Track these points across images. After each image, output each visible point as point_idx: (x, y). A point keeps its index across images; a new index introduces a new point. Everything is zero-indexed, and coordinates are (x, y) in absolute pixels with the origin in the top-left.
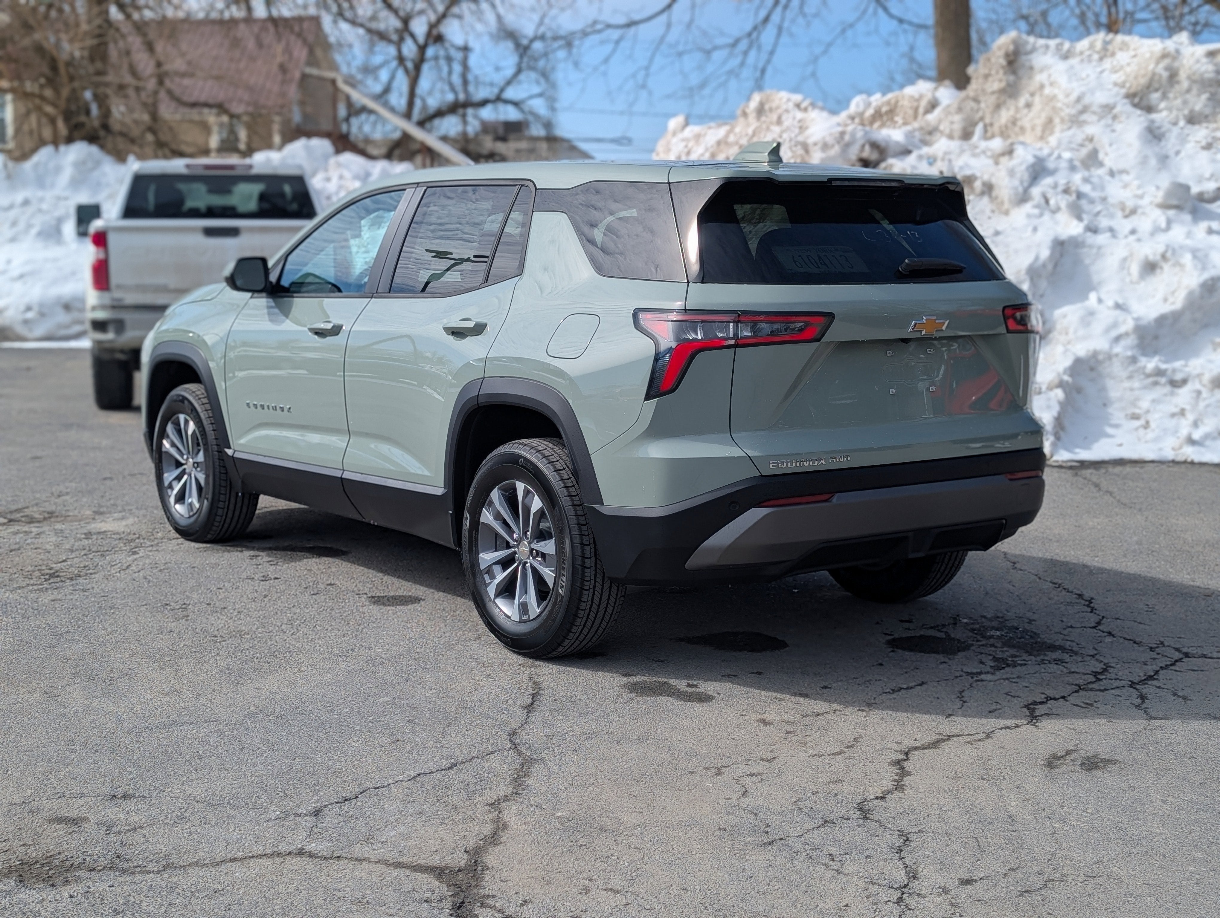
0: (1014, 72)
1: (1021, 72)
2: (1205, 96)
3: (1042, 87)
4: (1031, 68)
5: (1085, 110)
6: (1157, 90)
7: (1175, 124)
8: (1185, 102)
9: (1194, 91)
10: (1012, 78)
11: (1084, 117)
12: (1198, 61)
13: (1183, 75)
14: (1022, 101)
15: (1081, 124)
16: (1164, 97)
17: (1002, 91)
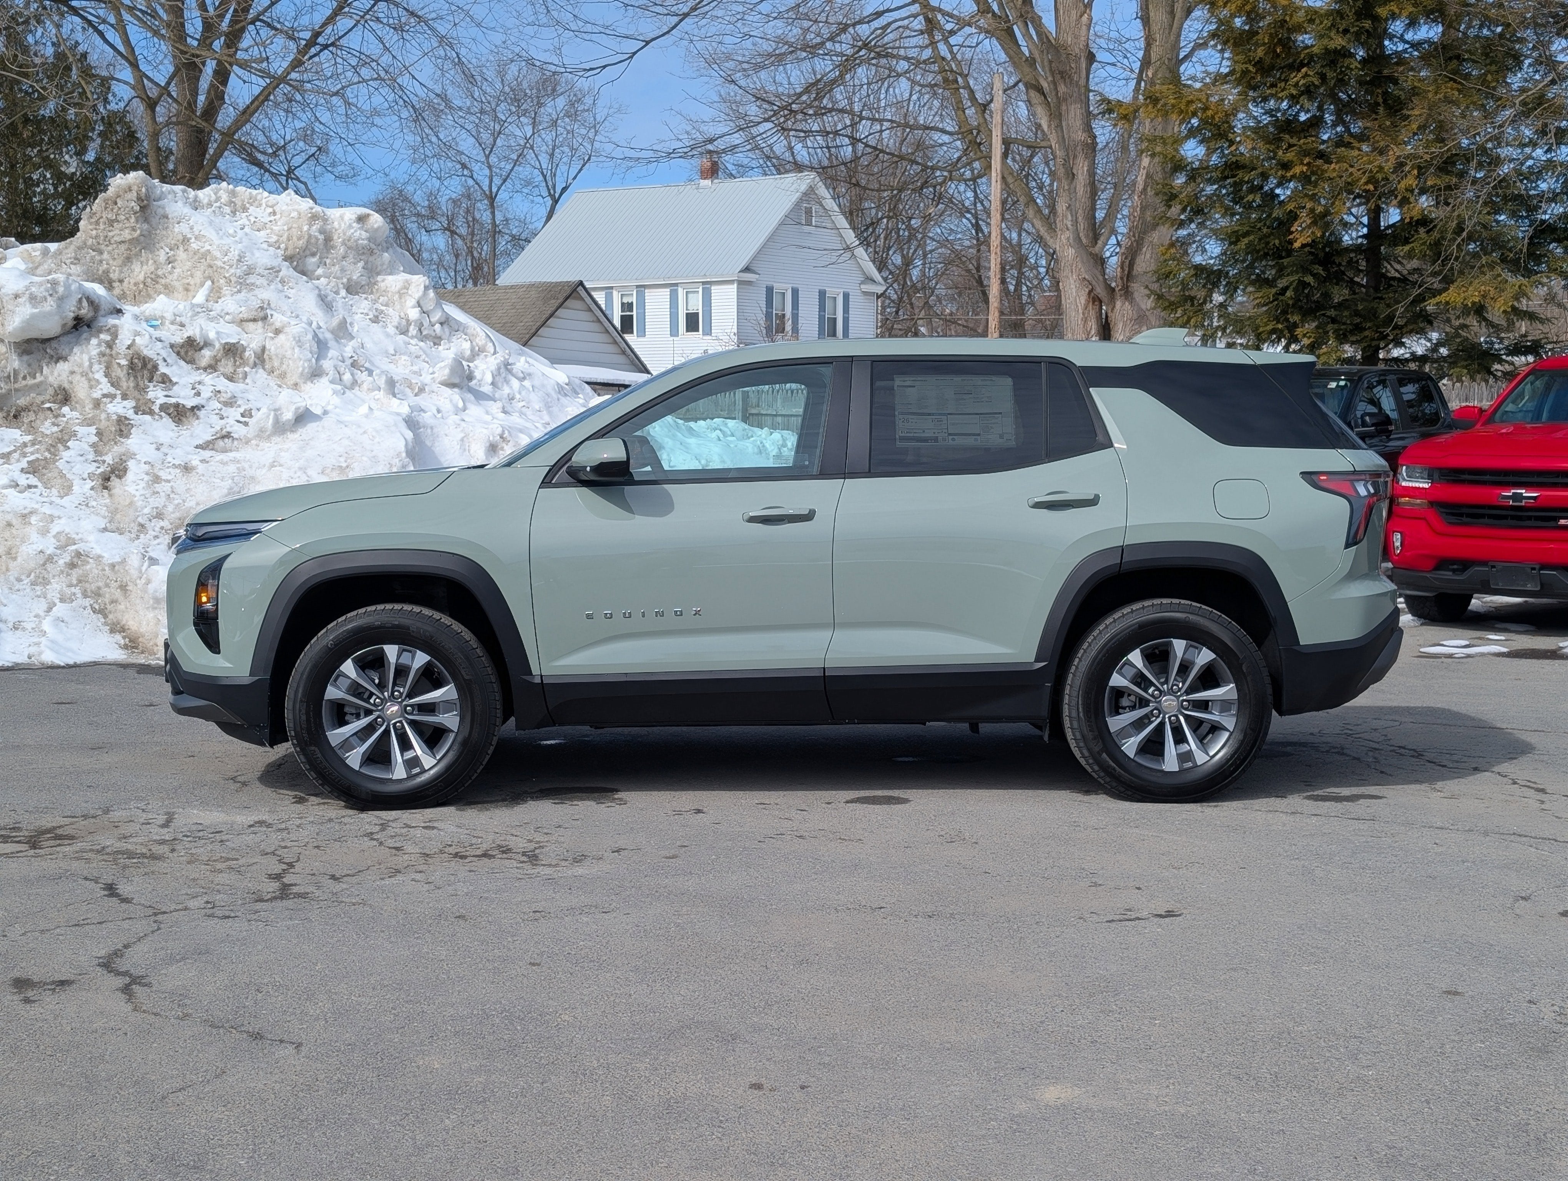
0: (146, 220)
1: (154, 221)
2: (361, 264)
3: (185, 240)
4: (166, 217)
5: (250, 271)
6: (313, 255)
7: (337, 293)
8: (343, 270)
9: (351, 259)
10: (145, 226)
11: (251, 279)
12: (350, 226)
13: (337, 240)
14: (162, 256)
15: (251, 287)
16: (322, 263)
17: (133, 241)
